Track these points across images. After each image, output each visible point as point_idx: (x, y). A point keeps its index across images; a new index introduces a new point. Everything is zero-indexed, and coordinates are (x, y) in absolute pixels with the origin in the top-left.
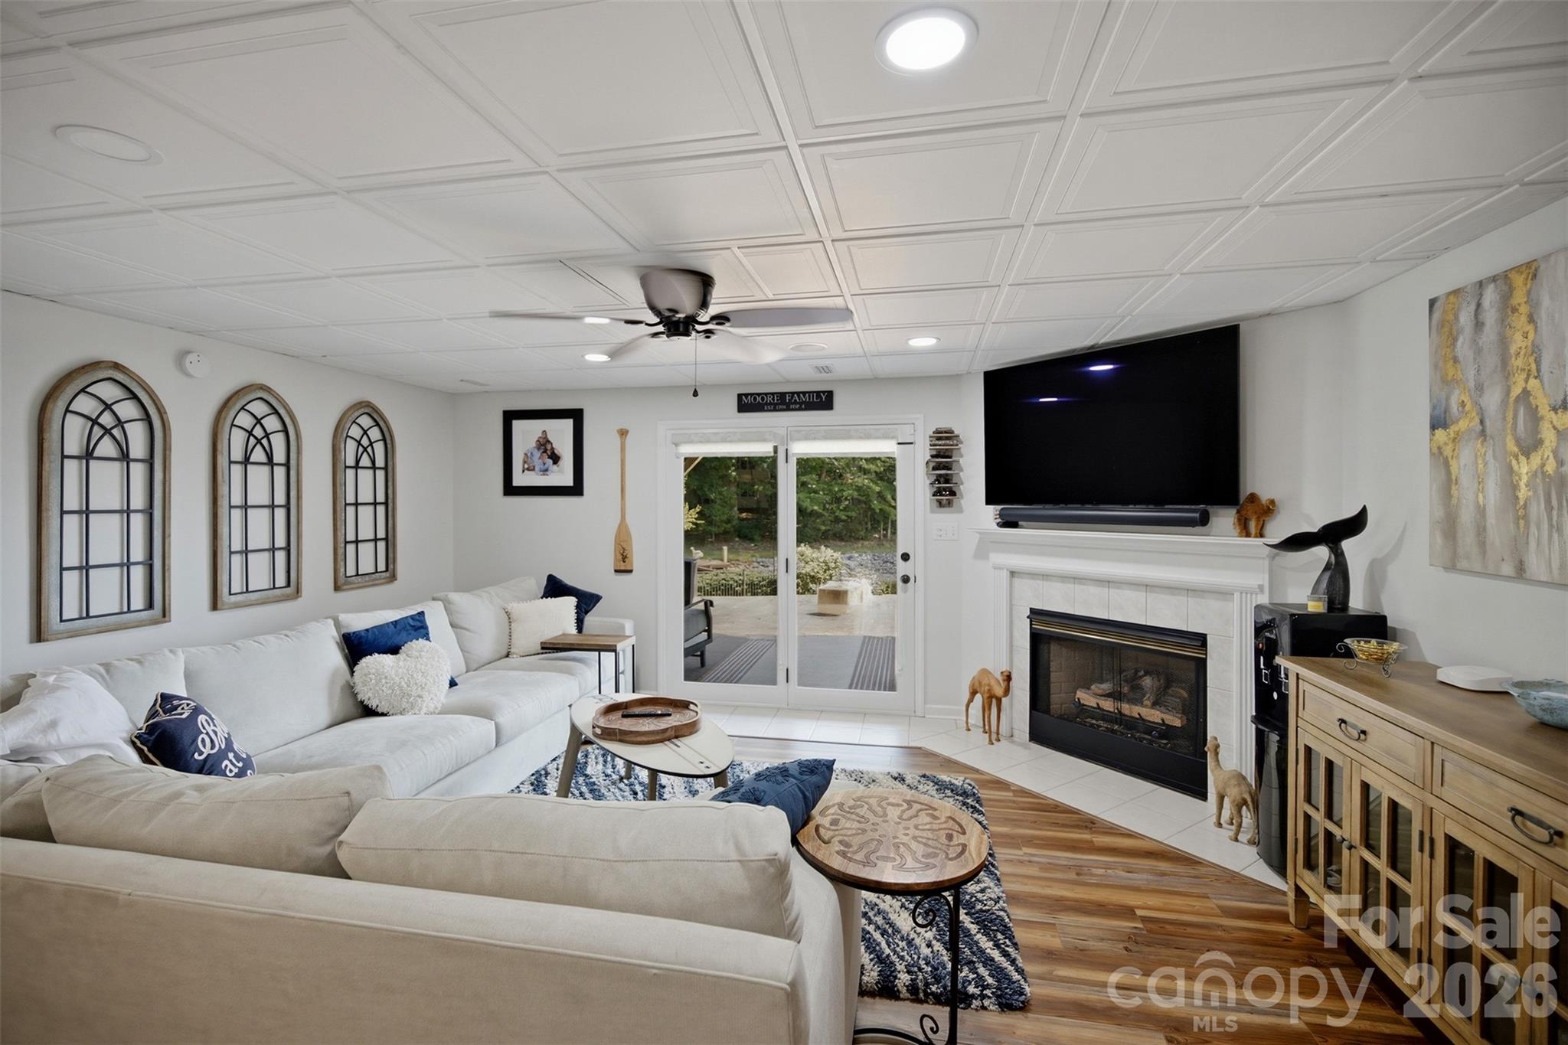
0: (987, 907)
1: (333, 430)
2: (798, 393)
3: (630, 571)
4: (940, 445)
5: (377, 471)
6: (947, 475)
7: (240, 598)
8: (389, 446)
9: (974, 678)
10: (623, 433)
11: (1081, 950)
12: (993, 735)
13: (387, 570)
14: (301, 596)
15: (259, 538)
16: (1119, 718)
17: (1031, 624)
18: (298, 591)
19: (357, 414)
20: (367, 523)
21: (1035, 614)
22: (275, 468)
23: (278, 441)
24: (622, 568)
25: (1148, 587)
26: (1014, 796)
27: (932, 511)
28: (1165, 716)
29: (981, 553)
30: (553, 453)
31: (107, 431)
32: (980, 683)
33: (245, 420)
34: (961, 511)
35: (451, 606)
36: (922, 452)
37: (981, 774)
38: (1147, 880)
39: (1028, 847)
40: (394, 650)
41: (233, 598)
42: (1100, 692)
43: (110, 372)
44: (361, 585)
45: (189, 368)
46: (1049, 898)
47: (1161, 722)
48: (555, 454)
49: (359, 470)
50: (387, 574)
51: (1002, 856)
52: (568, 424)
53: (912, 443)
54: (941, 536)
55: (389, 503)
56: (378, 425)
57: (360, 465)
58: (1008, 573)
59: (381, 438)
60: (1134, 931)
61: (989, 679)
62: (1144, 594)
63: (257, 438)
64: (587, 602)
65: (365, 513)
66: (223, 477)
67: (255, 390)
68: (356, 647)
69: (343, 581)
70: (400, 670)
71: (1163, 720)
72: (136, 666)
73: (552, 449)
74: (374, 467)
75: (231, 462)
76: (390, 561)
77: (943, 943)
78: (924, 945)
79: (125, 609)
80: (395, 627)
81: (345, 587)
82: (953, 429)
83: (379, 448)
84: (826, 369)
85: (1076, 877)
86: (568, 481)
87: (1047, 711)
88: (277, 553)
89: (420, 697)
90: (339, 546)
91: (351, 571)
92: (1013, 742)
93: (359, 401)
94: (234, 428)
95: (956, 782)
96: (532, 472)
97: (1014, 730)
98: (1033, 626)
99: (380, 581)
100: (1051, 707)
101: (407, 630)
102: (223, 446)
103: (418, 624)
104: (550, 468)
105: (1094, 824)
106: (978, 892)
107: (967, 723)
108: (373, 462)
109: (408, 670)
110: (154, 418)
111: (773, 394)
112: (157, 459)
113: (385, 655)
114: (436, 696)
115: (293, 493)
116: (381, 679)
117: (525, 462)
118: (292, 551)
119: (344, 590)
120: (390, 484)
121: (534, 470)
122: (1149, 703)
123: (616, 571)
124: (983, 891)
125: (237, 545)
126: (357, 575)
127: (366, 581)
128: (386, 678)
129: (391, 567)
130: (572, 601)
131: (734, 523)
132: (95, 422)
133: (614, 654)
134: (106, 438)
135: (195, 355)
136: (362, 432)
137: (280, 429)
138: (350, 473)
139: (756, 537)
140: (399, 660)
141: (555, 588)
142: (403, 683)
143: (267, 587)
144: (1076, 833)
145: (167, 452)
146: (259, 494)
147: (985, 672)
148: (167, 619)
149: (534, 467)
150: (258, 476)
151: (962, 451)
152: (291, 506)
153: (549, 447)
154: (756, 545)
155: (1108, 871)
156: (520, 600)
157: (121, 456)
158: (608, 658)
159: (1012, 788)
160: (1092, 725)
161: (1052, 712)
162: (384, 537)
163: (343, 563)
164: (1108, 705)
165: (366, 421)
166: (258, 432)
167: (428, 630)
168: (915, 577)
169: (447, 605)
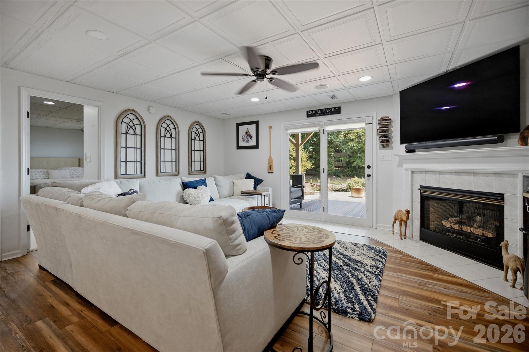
0: (369, 287)
1: (188, 129)
2: (328, 109)
3: (273, 173)
4: (383, 123)
5: (201, 141)
6: (386, 134)
7: (163, 173)
8: (204, 134)
9: (395, 213)
10: (270, 128)
11: (407, 309)
12: (403, 236)
13: (204, 170)
14: (179, 175)
15: (168, 158)
16: (461, 233)
17: (421, 192)
18: (179, 173)
19: (195, 124)
20: (198, 156)
21: (422, 188)
22: (172, 139)
23: (173, 131)
24: (270, 171)
25: (474, 173)
26: (403, 256)
27: (380, 149)
28: (484, 233)
29: (400, 165)
30: (250, 135)
31: (131, 127)
32: (397, 215)
33: (164, 125)
34: (392, 148)
35: (216, 179)
36: (376, 126)
37: (392, 248)
38: (454, 293)
39: (399, 273)
40: (195, 188)
41: (162, 173)
42: (453, 221)
43: (132, 112)
44: (196, 174)
45: (151, 111)
46: (401, 290)
47: (482, 235)
48: (251, 135)
49: (196, 141)
50: (204, 171)
51: (385, 273)
52: (254, 126)
53: (372, 124)
54: (383, 159)
55: (204, 151)
56: (201, 128)
57: (196, 139)
58: (411, 172)
59: (202, 132)
60: (437, 308)
61: (401, 214)
62: (472, 177)
63: (168, 130)
64: (258, 182)
65: (197, 153)
66: (159, 141)
67: (167, 117)
68: (185, 186)
69: (191, 172)
70: (196, 193)
71: (483, 234)
72: (127, 182)
73: (250, 134)
74: (200, 140)
75: (161, 137)
76: (205, 168)
77: (344, 294)
78: (336, 293)
79: (136, 173)
80: (196, 182)
81: (191, 174)
82: (389, 117)
83: (201, 134)
84: (333, 97)
85: (418, 286)
86: (254, 144)
87: (428, 229)
88: (173, 162)
89: (200, 201)
90: (190, 161)
91: (193, 169)
92: (413, 240)
93: (195, 121)
94: (162, 127)
95: (378, 248)
96: (244, 142)
97: (413, 235)
98: (422, 193)
99: (201, 173)
100: (430, 227)
101: (200, 183)
102: (159, 132)
103: (204, 182)
104: (249, 140)
105: (437, 270)
106: (368, 282)
107: (393, 231)
108: (200, 139)
109: (197, 193)
110: (142, 124)
111: (319, 110)
112: (143, 135)
113: (192, 189)
114: (205, 202)
115: (177, 146)
116: (190, 195)
117: (242, 139)
118: (177, 162)
119: (191, 175)
120: (204, 145)
121: (245, 141)
122: (477, 227)
123: (268, 172)
124: (370, 282)
125: (163, 159)
126: (195, 171)
127: (197, 173)
128: (191, 195)
129: (205, 169)
130: (253, 180)
131: (333, 171)
132: (128, 125)
133: (261, 196)
134: (131, 129)
135: (152, 107)
136: (196, 130)
137: (174, 128)
138: (193, 141)
139: (341, 176)
140: (196, 190)
141: (249, 176)
142: (196, 197)
143: (170, 171)
144: (426, 272)
145: (145, 133)
146: (168, 146)
147: (400, 211)
148: (145, 177)
149: (245, 140)
150: (168, 140)
151: (393, 125)
152: (177, 150)
153: (249, 133)
154: (341, 179)
155: (435, 286)
156: (237, 179)
157: (134, 134)
158: (259, 197)
159: (403, 254)
160: (449, 235)
161: (431, 229)
162: (203, 160)
163: (191, 167)
164: (456, 227)
165: (197, 127)
166: (168, 129)
167: (206, 184)
168: (373, 175)
169: (215, 179)
